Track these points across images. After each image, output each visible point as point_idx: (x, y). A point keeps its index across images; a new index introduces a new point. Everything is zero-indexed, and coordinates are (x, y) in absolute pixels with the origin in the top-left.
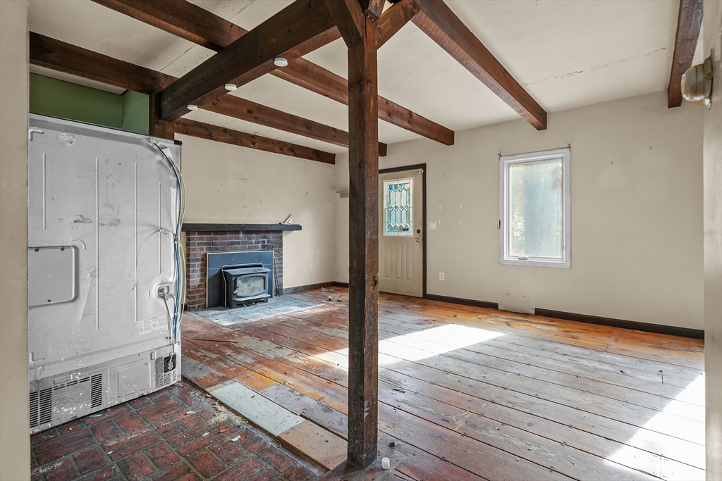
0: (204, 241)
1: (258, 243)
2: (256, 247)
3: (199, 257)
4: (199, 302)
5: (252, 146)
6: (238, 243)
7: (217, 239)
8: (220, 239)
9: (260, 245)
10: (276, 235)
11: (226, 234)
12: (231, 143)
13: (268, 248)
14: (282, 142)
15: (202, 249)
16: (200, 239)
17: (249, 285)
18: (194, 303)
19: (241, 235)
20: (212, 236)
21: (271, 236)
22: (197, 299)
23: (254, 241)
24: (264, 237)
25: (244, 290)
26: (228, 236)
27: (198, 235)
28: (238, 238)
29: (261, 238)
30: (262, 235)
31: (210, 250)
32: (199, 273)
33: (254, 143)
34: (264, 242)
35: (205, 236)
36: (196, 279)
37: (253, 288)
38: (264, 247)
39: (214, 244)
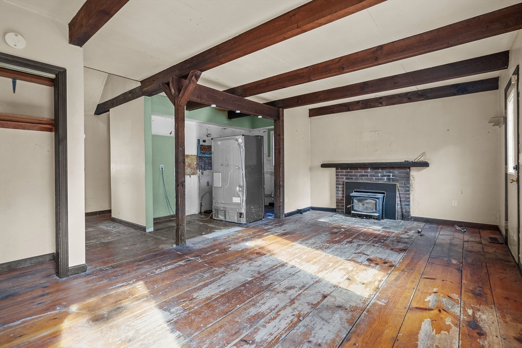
0: (344, 173)
1: (384, 176)
2: (381, 179)
3: (342, 183)
4: (341, 209)
5: (380, 105)
6: (367, 175)
7: (352, 172)
8: (354, 172)
9: (386, 178)
10: (402, 170)
11: (358, 169)
12: (363, 109)
13: (393, 180)
14: (410, 92)
15: (343, 178)
16: (342, 172)
17: (363, 205)
18: (338, 209)
19: (369, 170)
20: (349, 170)
21: (396, 172)
22: (340, 207)
23: (380, 175)
24: (390, 172)
25: (358, 207)
26: (359, 170)
27: (341, 169)
28: (366, 172)
29: (386, 172)
30: (388, 170)
31: (347, 179)
32: (342, 192)
33: (381, 103)
34: (389, 176)
35: (344, 171)
36: (340, 195)
37: (367, 207)
38: (389, 179)
39: (350, 176)
